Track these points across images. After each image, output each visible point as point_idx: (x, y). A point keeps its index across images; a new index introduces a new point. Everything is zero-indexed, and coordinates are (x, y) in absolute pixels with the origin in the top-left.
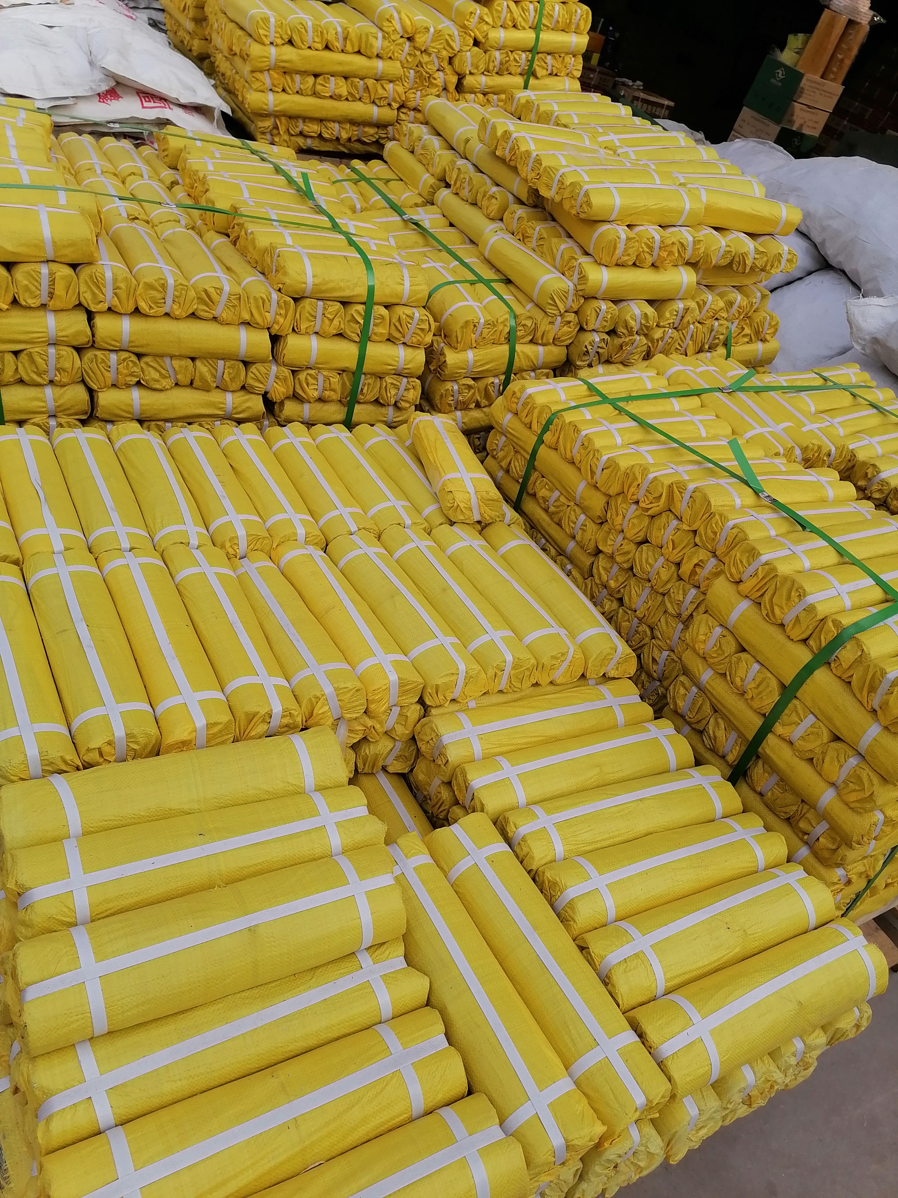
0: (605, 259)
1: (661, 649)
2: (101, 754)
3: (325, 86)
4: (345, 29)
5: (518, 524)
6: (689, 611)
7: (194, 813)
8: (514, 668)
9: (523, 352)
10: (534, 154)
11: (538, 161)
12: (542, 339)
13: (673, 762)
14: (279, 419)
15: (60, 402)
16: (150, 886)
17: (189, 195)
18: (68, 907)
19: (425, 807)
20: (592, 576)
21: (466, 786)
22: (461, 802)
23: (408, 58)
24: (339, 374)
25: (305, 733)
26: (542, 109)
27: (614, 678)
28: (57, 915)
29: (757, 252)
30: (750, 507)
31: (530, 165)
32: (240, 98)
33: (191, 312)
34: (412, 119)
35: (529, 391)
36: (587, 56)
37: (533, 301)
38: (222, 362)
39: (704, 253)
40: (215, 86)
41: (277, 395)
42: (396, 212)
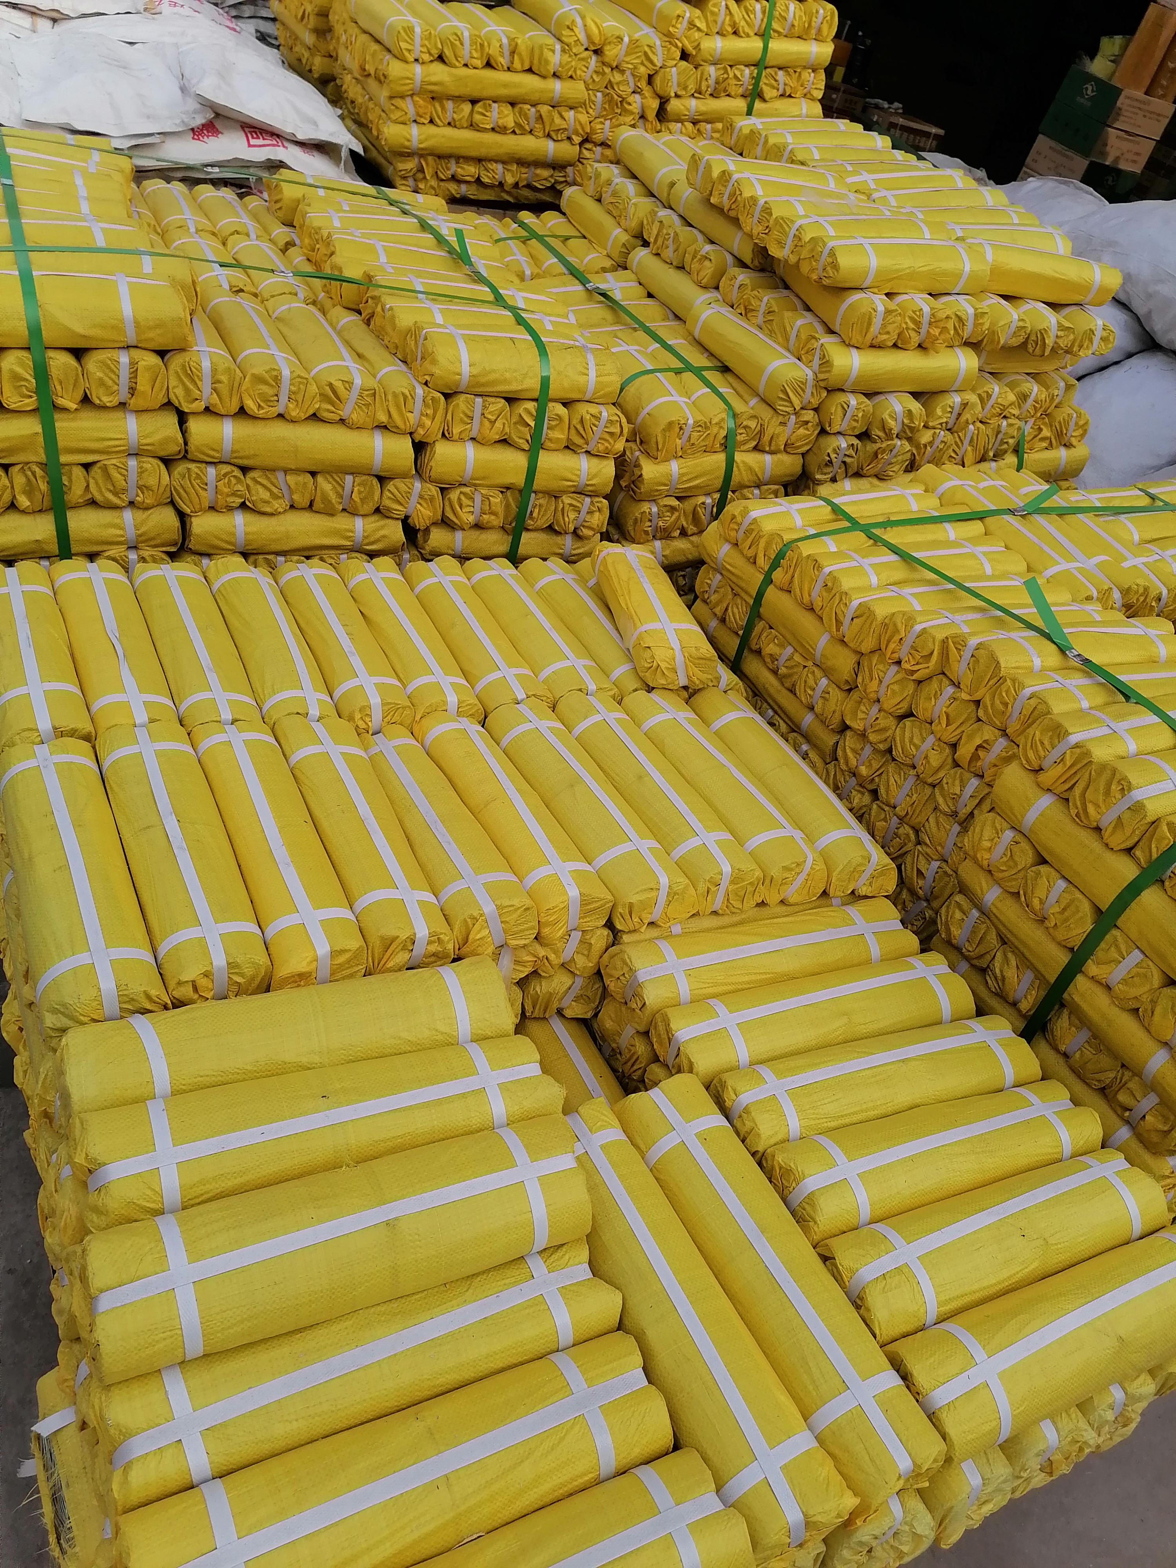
0: (856, 339)
1: (929, 859)
2: (195, 989)
3: (485, 115)
4: (512, 40)
5: (738, 691)
6: (968, 808)
7: (314, 1068)
8: (732, 882)
9: (743, 462)
10: (762, 202)
11: (767, 210)
12: (770, 445)
13: (946, 1009)
14: (423, 551)
15: (143, 529)
16: (258, 1163)
17: (308, 260)
18: (153, 1190)
19: (613, 1063)
20: (836, 759)
21: (669, 1038)
22: (662, 1059)
23: (595, 77)
24: (502, 492)
25: (458, 965)
26: (772, 141)
27: (866, 897)
28: (138, 1200)
29: (1061, 328)
30: (1055, 670)
31: (757, 215)
32: (375, 133)
33: (311, 412)
34: (598, 157)
35: (754, 514)
36: (829, 71)
37: (758, 395)
38: (351, 477)
39: (988, 329)
40: (342, 117)
41: (422, 521)
42: (578, 279)
